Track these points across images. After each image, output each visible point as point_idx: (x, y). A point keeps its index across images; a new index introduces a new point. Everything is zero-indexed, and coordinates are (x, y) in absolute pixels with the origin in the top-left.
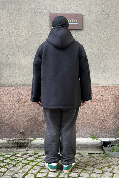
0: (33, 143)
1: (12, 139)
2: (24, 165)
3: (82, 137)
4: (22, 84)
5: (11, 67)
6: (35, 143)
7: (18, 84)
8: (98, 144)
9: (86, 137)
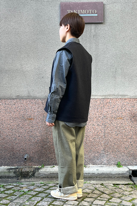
0: (41, 172)
1: (14, 167)
2: (31, 196)
3: (104, 165)
4: (26, 97)
5: (11, 74)
6: (44, 172)
7: (20, 96)
8: (125, 172)
9: (108, 164)
